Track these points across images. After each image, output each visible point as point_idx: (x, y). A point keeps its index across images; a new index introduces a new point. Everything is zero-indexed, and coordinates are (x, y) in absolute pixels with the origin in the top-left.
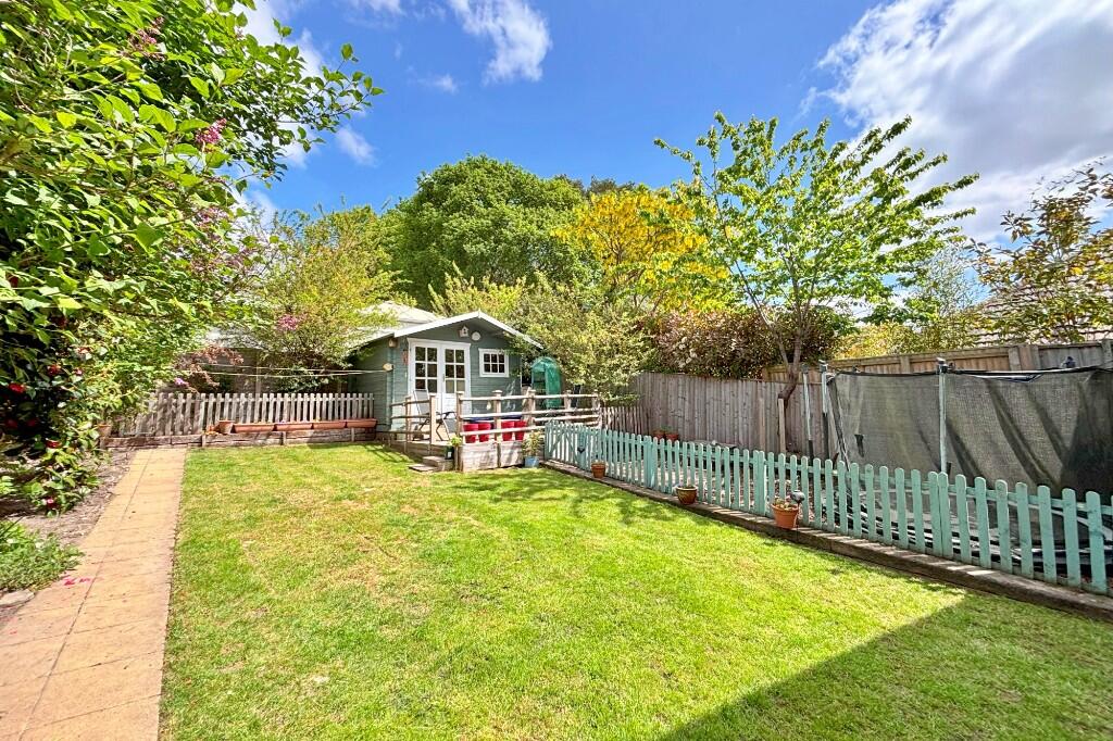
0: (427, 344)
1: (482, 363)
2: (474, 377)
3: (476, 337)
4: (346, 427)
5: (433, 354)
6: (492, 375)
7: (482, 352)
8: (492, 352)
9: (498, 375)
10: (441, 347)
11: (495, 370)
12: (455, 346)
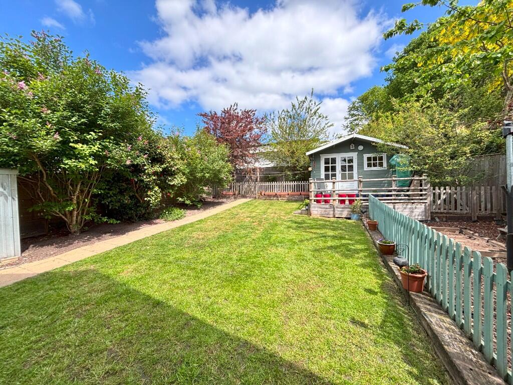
0: (330, 156)
1: (366, 162)
2: (360, 171)
3: (361, 148)
4: (301, 195)
5: (334, 161)
6: (373, 168)
7: (366, 156)
8: (371, 155)
9: (377, 168)
10: (339, 157)
11: (375, 165)
12: (347, 155)
